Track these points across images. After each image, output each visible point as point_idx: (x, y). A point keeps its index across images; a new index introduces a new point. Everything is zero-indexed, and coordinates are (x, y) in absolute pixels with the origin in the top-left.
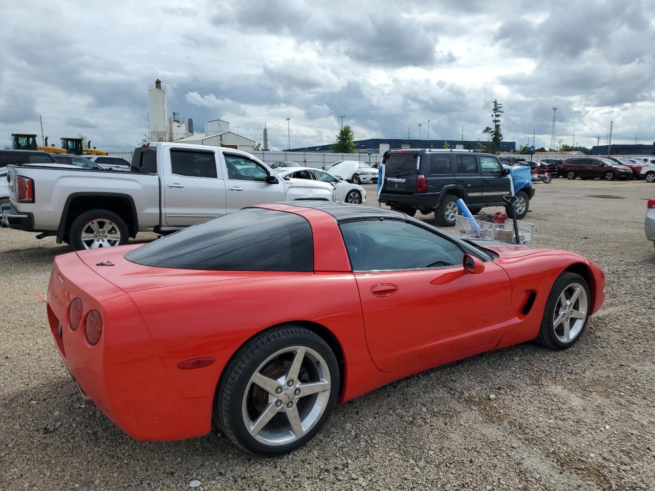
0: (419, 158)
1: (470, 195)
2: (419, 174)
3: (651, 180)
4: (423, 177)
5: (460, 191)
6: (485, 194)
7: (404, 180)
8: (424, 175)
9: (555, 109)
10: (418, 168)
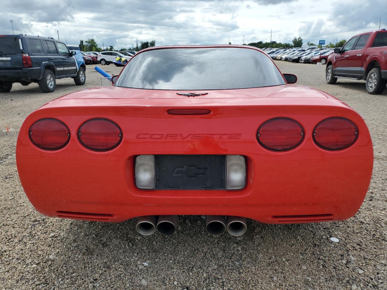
0: (20, 40)
1: (58, 69)
2: (23, 53)
3: (104, 64)
4: (27, 55)
5: (52, 67)
6: (66, 68)
7: (9, 59)
8: (28, 54)
9: (12, 21)
10: (21, 48)
